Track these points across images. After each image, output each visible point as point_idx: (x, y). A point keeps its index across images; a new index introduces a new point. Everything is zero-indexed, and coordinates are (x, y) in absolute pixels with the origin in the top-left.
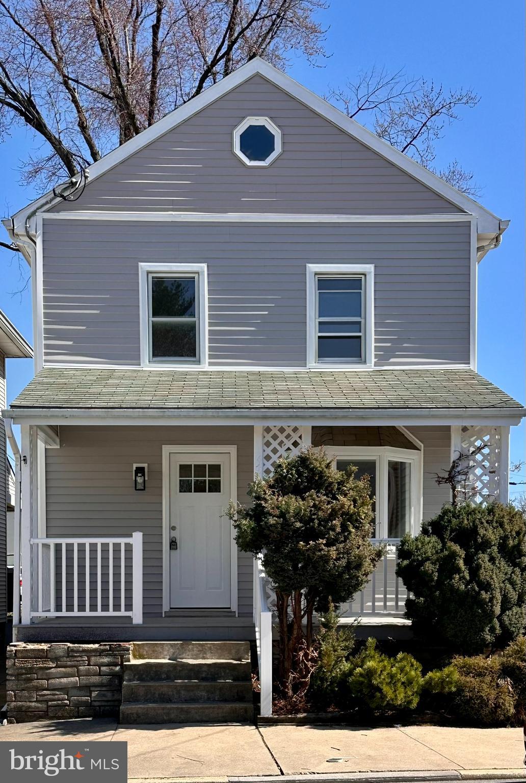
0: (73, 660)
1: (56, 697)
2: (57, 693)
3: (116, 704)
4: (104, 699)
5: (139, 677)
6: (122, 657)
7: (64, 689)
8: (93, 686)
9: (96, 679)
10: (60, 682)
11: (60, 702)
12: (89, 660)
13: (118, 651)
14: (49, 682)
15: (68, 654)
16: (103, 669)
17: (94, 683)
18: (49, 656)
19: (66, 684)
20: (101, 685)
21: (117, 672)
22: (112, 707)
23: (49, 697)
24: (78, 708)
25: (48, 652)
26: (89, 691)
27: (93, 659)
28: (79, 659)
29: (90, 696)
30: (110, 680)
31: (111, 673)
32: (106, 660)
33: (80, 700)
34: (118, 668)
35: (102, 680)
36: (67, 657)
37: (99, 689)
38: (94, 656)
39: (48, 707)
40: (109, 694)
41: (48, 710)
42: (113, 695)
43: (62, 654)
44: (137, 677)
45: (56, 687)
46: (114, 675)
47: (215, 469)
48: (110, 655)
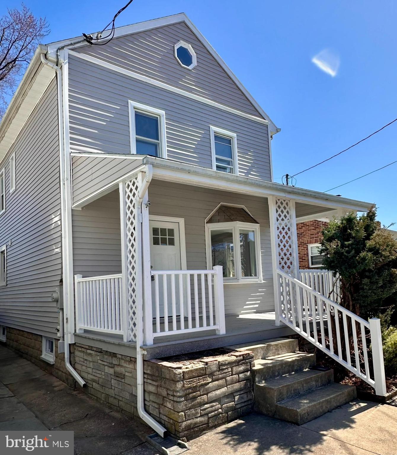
0: (222, 372)
1: (214, 408)
2: (214, 404)
3: (249, 403)
4: (243, 401)
5: (263, 378)
6: (250, 363)
7: (218, 400)
8: (235, 392)
9: (237, 386)
10: (216, 394)
11: (216, 412)
12: (232, 371)
13: (248, 359)
14: (209, 396)
15: (219, 368)
16: (241, 375)
17: (237, 390)
18: (207, 373)
19: (220, 395)
20: (240, 390)
21: (249, 377)
22: (247, 406)
23: (208, 410)
24: (227, 413)
25: (206, 369)
26: (233, 397)
27: (234, 368)
28: (226, 371)
29: (234, 401)
30: (246, 385)
31: (245, 378)
32: (242, 368)
33: (228, 406)
34: (249, 373)
35: (241, 385)
36: (218, 371)
37: (239, 393)
38: (235, 366)
39: (209, 418)
40: (245, 396)
41: (208, 422)
42: (247, 396)
43: (215, 369)
44: (262, 378)
45: (213, 400)
46: (247, 379)
47: (171, 232)
48: (244, 363)
